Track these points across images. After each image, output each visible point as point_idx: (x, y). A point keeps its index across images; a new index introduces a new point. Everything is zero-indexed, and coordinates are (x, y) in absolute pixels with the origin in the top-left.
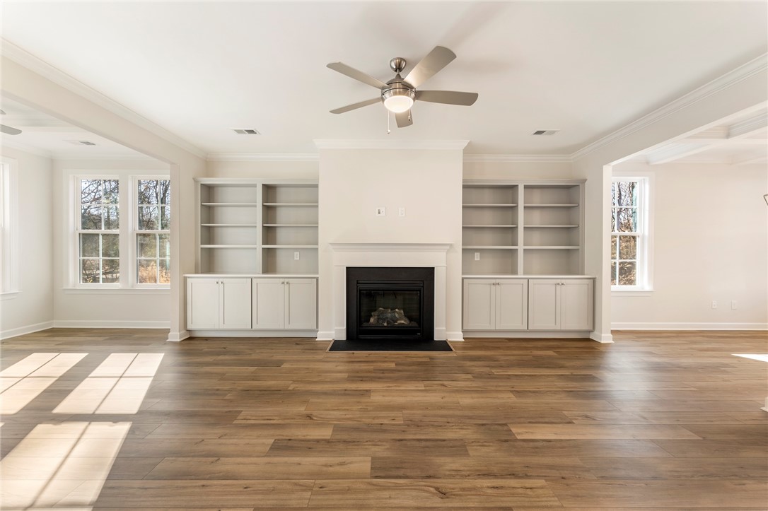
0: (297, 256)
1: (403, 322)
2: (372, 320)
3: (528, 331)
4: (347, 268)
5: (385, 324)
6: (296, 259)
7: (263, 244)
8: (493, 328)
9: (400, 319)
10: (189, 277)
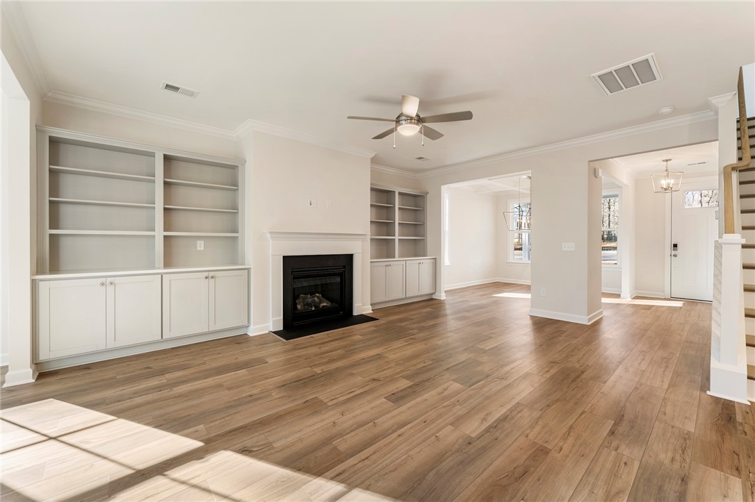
0: (200, 245)
1: (325, 304)
2: (299, 307)
3: (406, 298)
4: (284, 257)
5: (313, 309)
6: (198, 249)
7: (164, 231)
8: (388, 300)
9: (321, 302)
10: (41, 280)
